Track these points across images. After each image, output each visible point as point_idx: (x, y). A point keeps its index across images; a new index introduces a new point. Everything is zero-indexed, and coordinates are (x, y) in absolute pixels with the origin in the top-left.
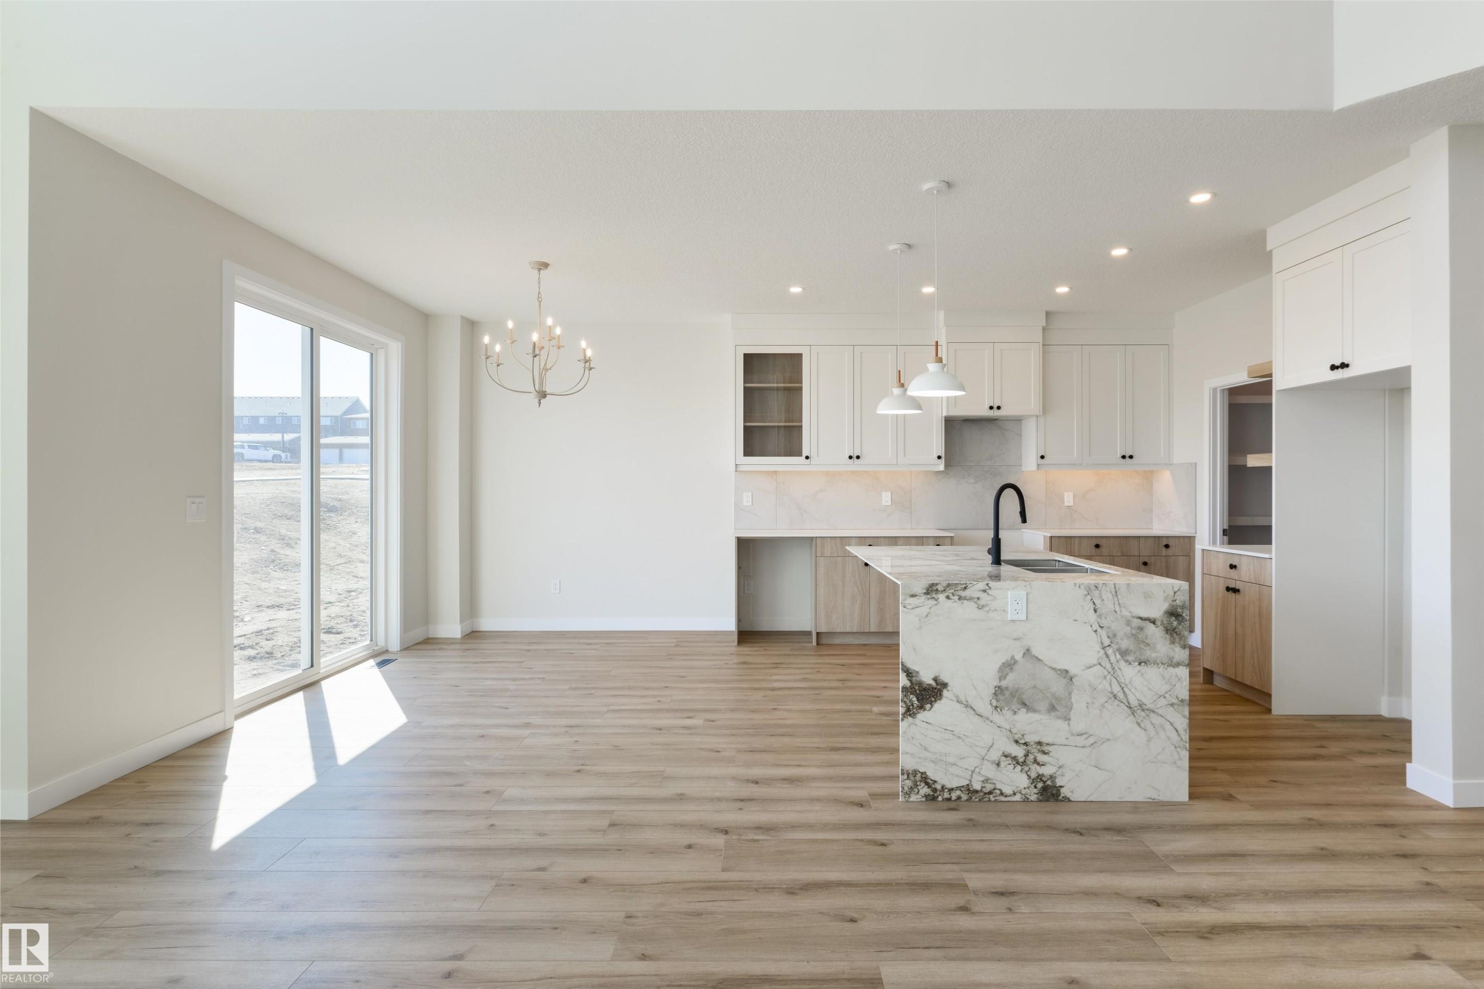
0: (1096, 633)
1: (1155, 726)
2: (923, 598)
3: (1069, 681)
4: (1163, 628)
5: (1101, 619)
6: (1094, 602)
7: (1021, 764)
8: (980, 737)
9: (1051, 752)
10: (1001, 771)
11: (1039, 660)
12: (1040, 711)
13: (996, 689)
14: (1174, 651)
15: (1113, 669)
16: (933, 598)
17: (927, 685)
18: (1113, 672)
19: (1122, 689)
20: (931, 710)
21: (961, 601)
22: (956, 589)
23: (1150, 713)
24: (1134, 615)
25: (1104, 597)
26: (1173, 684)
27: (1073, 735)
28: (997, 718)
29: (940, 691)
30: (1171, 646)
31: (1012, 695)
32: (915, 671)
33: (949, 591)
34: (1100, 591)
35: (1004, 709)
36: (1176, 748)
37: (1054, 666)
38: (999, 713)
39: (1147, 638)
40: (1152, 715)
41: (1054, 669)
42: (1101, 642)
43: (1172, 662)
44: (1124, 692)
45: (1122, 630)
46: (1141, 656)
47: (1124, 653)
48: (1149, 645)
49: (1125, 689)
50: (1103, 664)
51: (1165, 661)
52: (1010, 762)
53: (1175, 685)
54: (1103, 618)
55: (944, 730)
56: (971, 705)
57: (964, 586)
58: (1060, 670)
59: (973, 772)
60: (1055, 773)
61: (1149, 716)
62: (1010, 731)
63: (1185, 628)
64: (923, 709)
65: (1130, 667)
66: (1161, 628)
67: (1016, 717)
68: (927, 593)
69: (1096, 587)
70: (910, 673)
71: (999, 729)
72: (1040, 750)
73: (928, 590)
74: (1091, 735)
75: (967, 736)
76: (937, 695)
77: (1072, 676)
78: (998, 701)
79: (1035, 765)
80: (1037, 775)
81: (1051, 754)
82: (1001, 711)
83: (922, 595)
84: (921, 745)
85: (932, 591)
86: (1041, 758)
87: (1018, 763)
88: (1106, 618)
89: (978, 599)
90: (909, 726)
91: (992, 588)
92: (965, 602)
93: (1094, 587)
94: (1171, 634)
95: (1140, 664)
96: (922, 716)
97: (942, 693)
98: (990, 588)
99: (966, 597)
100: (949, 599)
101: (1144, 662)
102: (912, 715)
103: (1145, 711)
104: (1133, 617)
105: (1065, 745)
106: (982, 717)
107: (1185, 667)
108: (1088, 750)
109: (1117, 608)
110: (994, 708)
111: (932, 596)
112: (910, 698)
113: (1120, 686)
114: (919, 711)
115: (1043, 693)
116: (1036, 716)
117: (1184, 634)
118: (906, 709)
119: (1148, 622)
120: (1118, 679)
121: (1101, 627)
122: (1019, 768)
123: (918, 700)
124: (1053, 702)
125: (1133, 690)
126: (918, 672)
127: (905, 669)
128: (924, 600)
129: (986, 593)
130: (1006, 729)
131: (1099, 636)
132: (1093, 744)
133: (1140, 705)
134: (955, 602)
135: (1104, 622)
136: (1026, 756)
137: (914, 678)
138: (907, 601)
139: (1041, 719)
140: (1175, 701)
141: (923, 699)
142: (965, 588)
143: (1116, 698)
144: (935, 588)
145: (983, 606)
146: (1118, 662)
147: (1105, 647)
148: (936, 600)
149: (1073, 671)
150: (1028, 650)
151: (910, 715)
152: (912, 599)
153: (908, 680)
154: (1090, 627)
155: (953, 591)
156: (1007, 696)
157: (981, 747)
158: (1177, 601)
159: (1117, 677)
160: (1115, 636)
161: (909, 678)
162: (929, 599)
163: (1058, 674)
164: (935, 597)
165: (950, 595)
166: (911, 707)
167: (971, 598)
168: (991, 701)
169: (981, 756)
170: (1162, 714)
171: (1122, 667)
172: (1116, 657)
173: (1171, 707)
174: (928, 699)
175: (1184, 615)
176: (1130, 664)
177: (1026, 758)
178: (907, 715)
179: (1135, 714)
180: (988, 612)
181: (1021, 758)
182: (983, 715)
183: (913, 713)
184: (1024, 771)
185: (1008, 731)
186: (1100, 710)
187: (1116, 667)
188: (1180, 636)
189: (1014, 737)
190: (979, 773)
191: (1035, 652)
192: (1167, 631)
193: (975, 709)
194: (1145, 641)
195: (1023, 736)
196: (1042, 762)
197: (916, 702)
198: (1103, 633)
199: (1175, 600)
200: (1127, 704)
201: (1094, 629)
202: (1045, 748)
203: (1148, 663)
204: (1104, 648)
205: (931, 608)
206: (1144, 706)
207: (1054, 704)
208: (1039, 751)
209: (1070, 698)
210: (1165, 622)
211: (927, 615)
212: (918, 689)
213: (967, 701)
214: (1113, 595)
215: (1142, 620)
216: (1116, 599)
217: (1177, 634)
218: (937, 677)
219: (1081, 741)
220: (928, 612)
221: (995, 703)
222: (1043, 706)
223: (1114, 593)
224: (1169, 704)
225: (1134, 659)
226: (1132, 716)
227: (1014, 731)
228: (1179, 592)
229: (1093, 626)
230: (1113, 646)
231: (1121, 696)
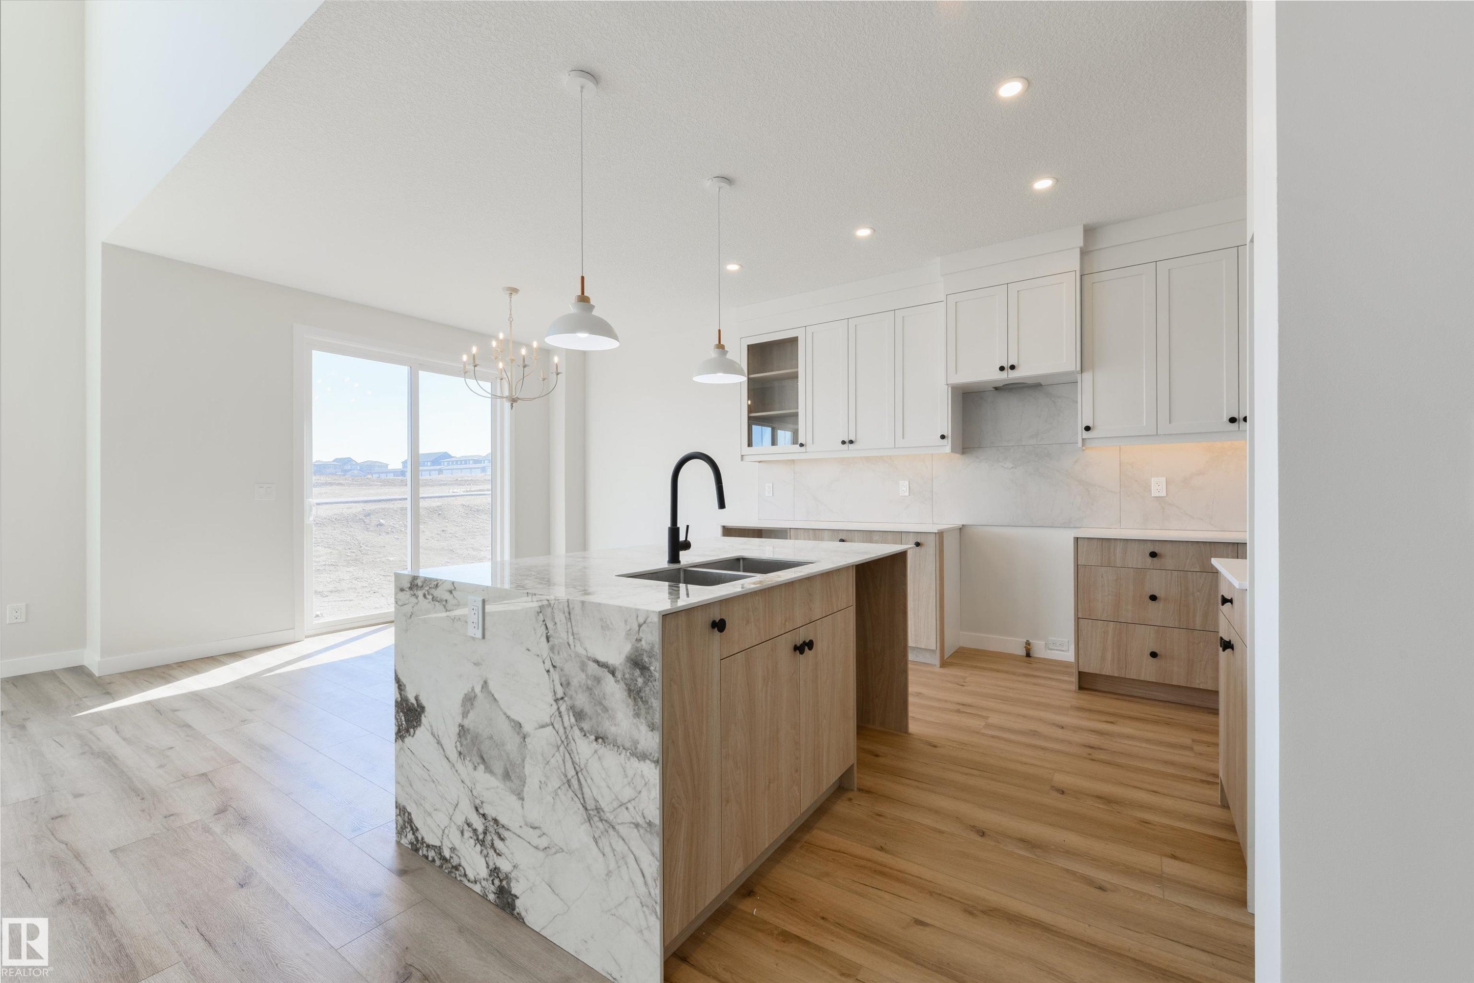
0: (548, 675)
1: (615, 853)
2: (407, 593)
3: (522, 740)
4: (624, 686)
5: (553, 653)
6: (546, 625)
7: (480, 843)
8: (447, 787)
9: (506, 838)
10: (464, 843)
11: (495, 699)
12: (496, 774)
13: (460, 728)
14: (640, 731)
15: (567, 737)
17: (411, 703)
18: (566, 743)
19: (577, 773)
20: (413, 737)
21: (434, 603)
22: (430, 586)
23: (609, 827)
24: (589, 656)
25: (557, 620)
26: (639, 788)
27: (526, 824)
28: (461, 768)
29: (419, 715)
30: (635, 721)
31: (472, 742)
32: (403, 683)
33: (424, 589)
34: (553, 609)
35: (466, 759)
36: (642, 905)
37: (509, 713)
38: (462, 762)
39: (605, 698)
40: (611, 831)
41: (508, 717)
42: (554, 691)
43: (636, 749)
44: (579, 780)
45: (576, 676)
46: (598, 726)
47: (579, 715)
48: (607, 711)
49: (580, 776)
50: (556, 726)
51: (628, 744)
52: (471, 835)
53: (640, 792)
54: (556, 652)
55: (422, 766)
56: (441, 742)
57: (435, 583)
58: (513, 720)
59: (442, 832)
60: (510, 873)
61: (608, 832)
62: (471, 791)
63: (654, 693)
64: (409, 733)
65: (586, 741)
66: (622, 684)
67: (475, 774)
68: (410, 588)
69: (548, 602)
70: (400, 685)
71: (462, 784)
72: (497, 831)
74: (543, 834)
75: (438, 782)
76: (416, 719)
77: (525, 733)
78: (460, 745)
79: (493, 851)
80: (493, 866)
81: (506, 843)
82: (463, 759)
83: (408, 590)
84: (407, 777)
85: (413, 586)
86: (498, 844)
87: (478, 840)
88: (558, 653)
89: (446, 601)
90: (399, 750)
91: (457, 589)
92: (437, 604)
94: (635, 699)
95: (596, 739)
96: (408, 741)
97: (420, 718)
98: (455, 588)
99: (436, 598)
100: (425, 598)
101: (602, 738)
102: (401, 737)
103: (604, 822)
104: (589, 658)
105: (519, 836)
106: (449, 761)
107: (653, 764)
108: (540, 855)
109: (571, 642)
110: (457, 753)
112: (400, 716)
113: (575, 768)
114: (405, 734)
115: (498, 749)
116: (492, 780)
117: (651, 703)
118: (397, 728)
119: (606, 670)
120: (572, 756)
121: (554, 667)
122: (477, 846)
124: (507, 765)
125: (589, 781)
126: (404, 686)
127: (396, 679)
128: (409, 597)
129: (452, 595)
130: (467, 787)
131: (551, 680)
132: (546, 848)
133: (596, 809)
134: (429, 602)
135: (556, 660)
136: (484, 833)
137: (402, 692)
138: (397, 595)
139: (497, 787)
140: (640, 820)
141: (407, 720)
142: (436, 586)
143: (569, 786)
144: (415, 583)
145: (449, 612)
146: (572, 728)
147: (558, 699)
148: (417, 598)
149: (525, 727)
150: (485, 682)
152: (400, 593)
153: (398, 692)
154: (542, 664)
155: (428, 588)
156: (468, 741)
157: (449, 802)
158: (643, 642)
159: (571, 752)
160: (568, 684)
162: (411, 595)
163: (512, 727)
164: (415, 594)
165: (426, 593)
166: (400, 727)
167: (440, 600)
168: (455, 743)
169: (448, 814)
170: (624, 836)
171: (575, 738)
172: (569, 719)
173: (636, 830)
174: (410, 722)
175: (652, 668)
176: (585, 735)
177: (483, 837)
178: (398, 736)
179: (592, 822)
180: (453, 621)
181: (479, 834)
182: (449, 759)
183: (401, 735)
184: (482, 853)
185: (469, 791)
187: (570, 736)
188: (647, 706)
189: (474, 801)
190: (447, 836)
191: (491, 687)
192: (630, 691)
193: (444, 748)
194: (603, 703)
195: (481, 803)
196: (498, 850)
197: (403, 723)
198: (555, 675)
199: (640, 640)
200: (582, 801)
201: (547, 669)
202: (501, 831)
203: (606, 740)
204: (556, 700)
205: (413, 607)
206: (602, 813)
207: (509, 770)
208: (494, 832)
209: (523, 767)
210: (627, 676)
212: (404, 707)
213: (438, 736)
214: (566, 618)
215: (599, 665)
216: (569, 624)
217: (642, 701)
218: (417, 696)
219: (533, 837)
220: (411, 613)
222: (498, 768)
223: (567, 615)
224: (633, 823)
225: (590, 729)
226: (588, 824)
228: (645, 625)
229: (546, 661)
230: (566, 699)
231: (574, 782)
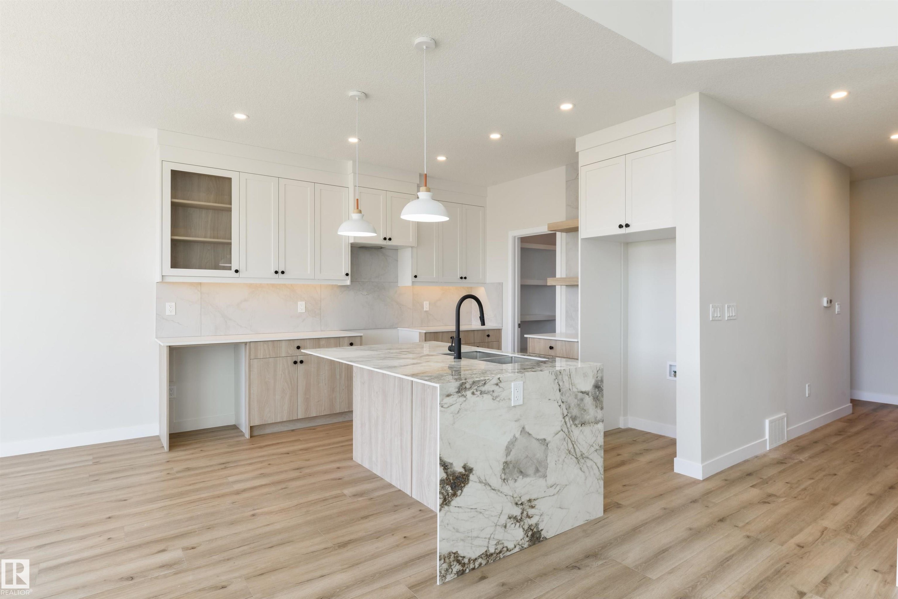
0: (560, 407)
1: (588, 467)
2: (456, 396)
3: (546, 447)
5: (562, 396)
6: (559, 384)
7: (519, 521)
8: (494, 507)
9: (535, 505)
10: (507, 531)
11: (530, 434)
12: (530, 475)
13: (504, 464)
14: (597, 412)
16: (463, 395)
17: (459, 473)
18: (569, 435)
19: (573, 445)
20: (462, 495)
21: (482, 395)
22: (479, 385)
23: (586, 459)
24: (579, 390)
25: (564, 380)
27: (548, 488)
28: (506, 489)
29: (468, 476)
30: (596, 410)
31: (514, 467)
32: (450, 463)
33: (474, 388)
34: (562, 375)
35: (509, 480)
36: (598, 480)
37: (538, 437)
38: (506, 484)
39: (585, 406)
40: (587, 460)
41: (538, 439)
42: (563, 414)
43: (596, 420)
44: (574, 448)
45: (573, 402)
46: (582, 419)
47: (574, 419)
48: (586, 411)
49: (575, 445)
50: (564, 430)
51: (593, 420)
52: (512, 522)
53: (598, 436)
54: (564, 395)
55: (470, 510)
56: (489, 483)
57: (483, 382)
58: (541, 440)
59: (489, 539)
60: (538, 521)
62: (513, 497)
63: (602, 395)
64: (456, 496)
65: (577, 428)
66: (592, 397)
67: (517, 484)
68: (458, 392)
69: (560, 372)
70: (446, 466)
71: (506, 497)
72: (530, 505)
73: (459, 389)
74: (557, 485)
75: (485, 510)
76: (465, 481)
77: (548, 442)
78: (505, 474)
79: (528, 519)
80: (528, 526)
81: (536, 507)
82: (507, 482)
83: (455, 394)
84: (454, 528)
85: (462, 389)
86: (531, 512)
87: (517, 521)
88: (565, 395)
89: (493, 391)
90: (445, 514)
91: (502, 381)
92: (485, 395)
93: (559, 373)
94: (596, 401)
95: (581, 425)
96: (456, 502)
97: (469, 478)
98: (501, 381)
99: (485, 391)
100: (474, 395)
101: (584, 424)
102: (448, 504)
103: (584, 458)
104: (578, 392)
105: (544, 497)
106: (495, 490)
107: (602, 423)
108: (556, 496)
109: (571, 388)
110: (503, 480)
111: (462, 394)
112: (446, 489)
113: (572, 443)
114: (453, 498)
115: (532, 460)
116: (528, 480)
117: (601, 400)
118: (443, 499)
119: (586, 394)
120: (571, 439)
121: (563, 402)
122: (518, 524)
123: (452, 489)
124: (537, 465)
125: (578, 445)
126: (452, 464)
127: (443, 463)
128: (456, 398)
129: (498, 386)
130: (510, 496)
131: (562, 409)
132: (558, 491)
133: (582, 455)
134: (478, 396)
135: (564, 399)
136: (522, 513)
137: (449, 470)
138: (444, 401)
139: (531, 481)
140: (597, 447)
141: (455, 487)
142: (485, 384)
143: (570, 453)
144: (464, 387)
145: (497, 397)
146: (571, 426)
147: (565, 417)
148: (465, 397)
149: (548, 439)
150: (523, 428)
151: (446, 504)
152: (448, 398)
153: (445, 472)
154: (557, 403)
155: (476, 387)
156: (511, 468)
157: (495, 516)
159: (570, 438)
160: (569, 407)
161: (446, 471)
162: (460, 396)
163: (540, 443)
164: (464, 394)
165: (475, 391)
166: (447, 496)
167: (489, 392)
168: (501, 476)
169: (495, 523)
170: (592, 458)
171: (573, 430)
172: (570, 423)
173: (596, 452)
174: (459, 486)
175: (601, 386)
176: (577, 426)
177: (522, 516)
178: (444, 505)
179: (579, 462)
180: (499, 401)
181: (519, 516)
182: (496, 489)
183: (448, 502)
184: (521, 526)
185: (511, 497)
186: (562, 464)
187: (570, 431)
188: (600, 402)
189: (515, 500)
190: (493, 538)
191: (527, 429)
192: (594, 399)
193: (491, 485)
194: (584, 408)
195: (520, 498)
196: (532, 515)
197: (451, 491)
198: (563, 406)
199: (598, 377)
200: (575, 456)
201: (559, 404)
202: (533, 503)
203: (585, 423)
205: (461, 404)
207: (538, 467)
208: (530, 507)
209: (547, 460)
210: (593, 393)
211: (458, 411)
212: (452, 479)
213: (486, 480)
214: (568, 377)
215: (583, 393)
216: (570, 380)
217: (598, 401)
218: (466, 464)
219: (552, 491)
220: (459, 409)
221: (503, 475)
222: (532, 470)
223: (569, 376)
224: (595, 450)
225: (579, 422)
226: (578, 464)
227: (515, 496)
228: (599, 371)
229: (559, 402)
230: (568, 415)
231: (572, 450)
